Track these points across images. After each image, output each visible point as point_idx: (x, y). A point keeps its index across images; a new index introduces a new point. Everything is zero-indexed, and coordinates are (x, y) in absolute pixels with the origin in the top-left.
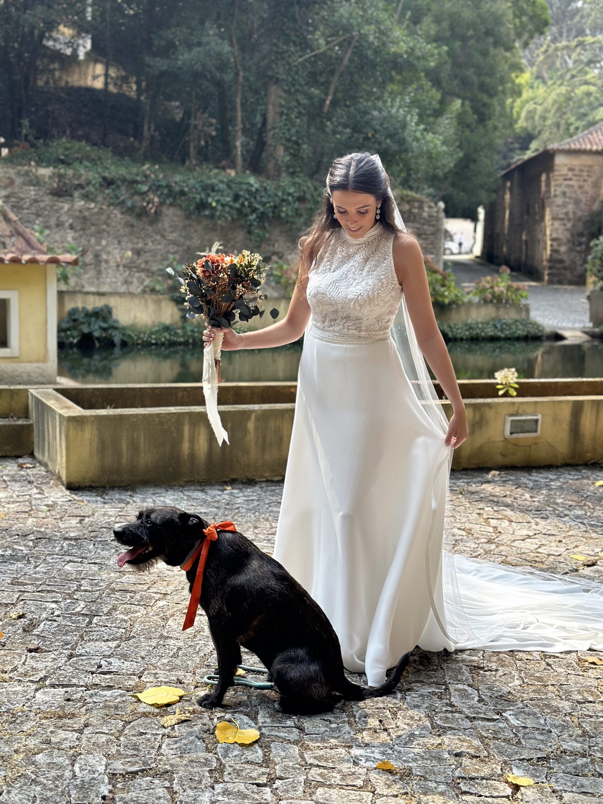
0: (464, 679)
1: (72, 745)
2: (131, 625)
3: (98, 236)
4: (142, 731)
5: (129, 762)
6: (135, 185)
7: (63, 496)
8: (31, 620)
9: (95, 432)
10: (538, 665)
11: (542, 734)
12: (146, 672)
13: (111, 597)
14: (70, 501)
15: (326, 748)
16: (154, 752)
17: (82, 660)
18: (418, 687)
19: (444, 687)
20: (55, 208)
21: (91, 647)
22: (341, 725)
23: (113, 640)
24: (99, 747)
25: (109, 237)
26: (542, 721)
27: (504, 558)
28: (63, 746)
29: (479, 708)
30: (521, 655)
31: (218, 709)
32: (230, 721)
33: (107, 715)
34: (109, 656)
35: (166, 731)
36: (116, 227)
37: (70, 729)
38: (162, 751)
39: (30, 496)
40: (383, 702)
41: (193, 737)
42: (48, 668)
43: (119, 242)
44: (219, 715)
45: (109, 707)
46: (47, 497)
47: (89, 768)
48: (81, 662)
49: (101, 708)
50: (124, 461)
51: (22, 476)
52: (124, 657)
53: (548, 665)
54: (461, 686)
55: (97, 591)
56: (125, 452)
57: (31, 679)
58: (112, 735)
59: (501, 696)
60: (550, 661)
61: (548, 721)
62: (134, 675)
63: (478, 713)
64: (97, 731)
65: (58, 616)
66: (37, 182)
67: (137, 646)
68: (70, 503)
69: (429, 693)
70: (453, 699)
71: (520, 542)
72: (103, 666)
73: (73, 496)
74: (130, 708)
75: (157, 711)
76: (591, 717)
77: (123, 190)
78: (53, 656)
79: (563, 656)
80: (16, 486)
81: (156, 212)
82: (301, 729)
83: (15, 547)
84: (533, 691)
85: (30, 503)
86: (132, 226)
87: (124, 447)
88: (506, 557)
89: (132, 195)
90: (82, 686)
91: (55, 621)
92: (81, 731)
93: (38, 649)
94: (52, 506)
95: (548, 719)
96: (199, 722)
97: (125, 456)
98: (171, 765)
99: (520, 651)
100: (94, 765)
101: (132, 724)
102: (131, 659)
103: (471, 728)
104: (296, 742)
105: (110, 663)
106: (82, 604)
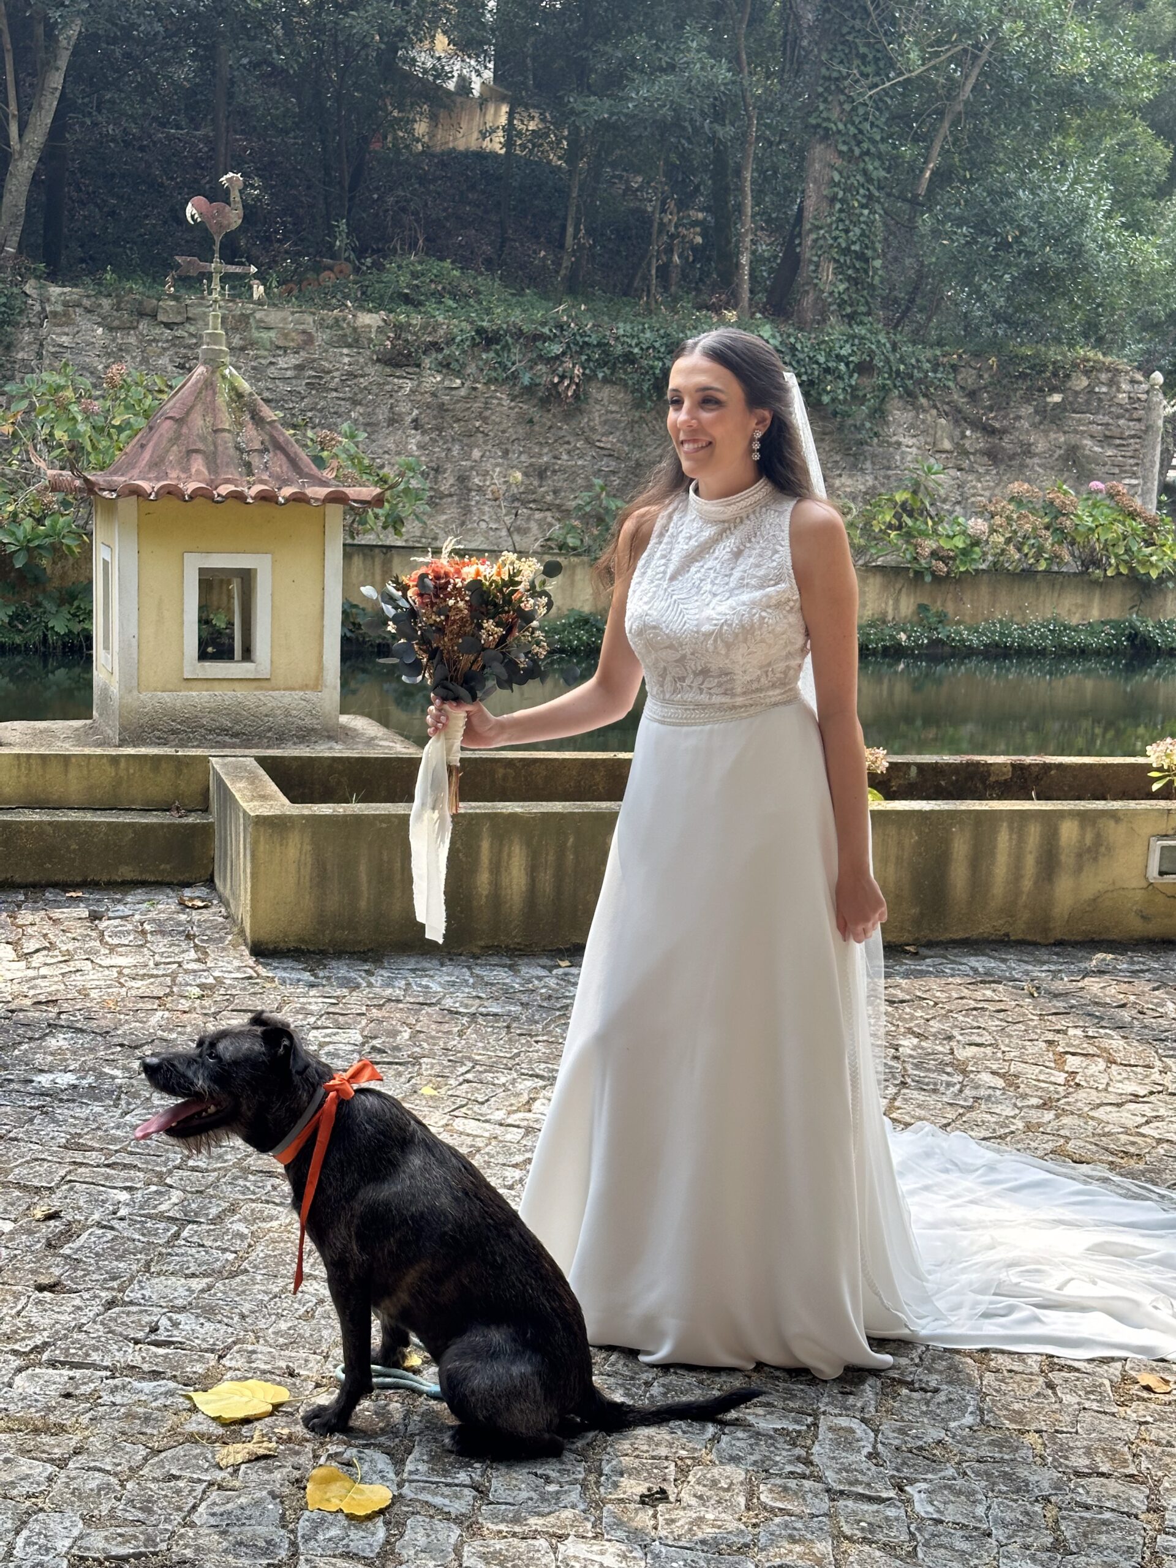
0: (859, 1405)
1: (31, 1491)
2: (250, 1246)
3: (466, 441)
4: (174, 1472)
5: (120, 1535)
6: (539, 344)
7: (239, 968)
8: (69, 1223)
9: (308, 847)
10: (1026, 1385)
11: (967, 1538)
12: (236, 1348)
13: (236, 1185)
14: (250, 978)
15: (514, 1535)
16: (177, 1517)
17: (128, 1314)
18: (757, 1415)
19: (810, 1420)
20: (388, 388)
21: (156, 1288)
22: (566, 1488)
23: (205, 1275)
24: (80, 1499)
25: (485, 442)
26: (980, 1510)
27: (1062, 1141)
28: (15, 1492)
29: (861, 1472)
30: (1001, 1360)
31: (337, 1436)
32: (349, 1464)
33: (123, 1433)
34: (182, 1309)
35: (219, 1475)
36: (500, 423)
37: (44, 1456)
38: (195, 1517)
39: (180, 964)
40: (670, 1445)
41: (264, 1493)
42: (58, 1326)
43: (506, 453)
44: (333, 1449)
45: (135, 1416)
46: (208, 970)
47: (42, 1541)
48: (124, 1318)
49: (118, 1419)
50: (363, 904)
51: (179, 924)
52: (209, 1312)
53: (1051, 1386)
54: (844, 1422)
55: (215, 1170)
56: (364, 887)
57: (16, 1347)
58: (116, 1474)
59: (920, 1448)
60: (1056, 1377)
61: (995, 1511)
62: (213, 1351)
63: (857, 1482)
64: (92, 1464)
65: (122, 1219)
66: (355, 340)
67: (244, 1292)
68: (246, 982)
69: (776, 1430)
70: (816, 1449)
71: (1109, 1108)
72: (161, 1330)
73: (261, 969)
74: (171, 1420)
75: (221, 1431)
76: (1088, 1508)
77: (516, 353)
78: (78, 1302)
79: (1089, 1367)
80: (161, 944)
81: (576, 395)
82: (481, 1491)
83: (106, 1070)
84: (992, 1443)
85: (173, 981)
86: (531, 421)
87: (364, 878)
88: (1067, 1139)
89: (533, 363)
90: (106, 1368)
91: (112, 1228)
92: (61, 1463)
93: (55, 1285)
94: (211, 987)
95: (995, 1506)
96: (292, 1460)
97: (366, 894)
98: (198, 1549)
99: (1003, 1352)
100: (55, 1536)
101: (163, 1455)
102: (219, 1317)
103: (825, 1515)
104: (458, 1520)
105: (176, 1324)
106: (176, 1196)
